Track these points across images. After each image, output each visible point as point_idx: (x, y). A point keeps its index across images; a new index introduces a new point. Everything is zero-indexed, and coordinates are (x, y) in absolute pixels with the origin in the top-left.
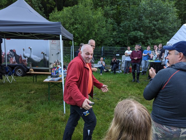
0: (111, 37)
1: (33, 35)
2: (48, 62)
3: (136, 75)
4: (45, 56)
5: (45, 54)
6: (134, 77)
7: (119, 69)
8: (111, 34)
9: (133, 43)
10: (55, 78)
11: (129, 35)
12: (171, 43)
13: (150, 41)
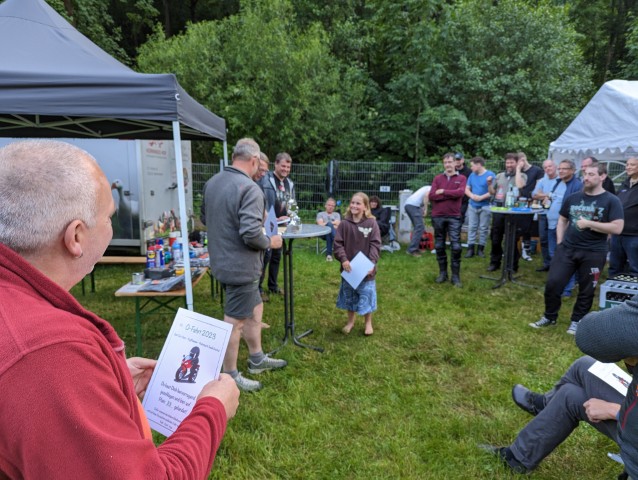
0: (360, 127)
1: (77, 122)
2: (136, 220)
3: (449, 259)
4: (125, 198)
5: (124, 190)
6: (443, 266)
7: (392, 237)
8: (362, 117)
9: (435, 146)
10: (159, 282)
11: (420, 119)
12: (566, 145)
13: (490, 143)
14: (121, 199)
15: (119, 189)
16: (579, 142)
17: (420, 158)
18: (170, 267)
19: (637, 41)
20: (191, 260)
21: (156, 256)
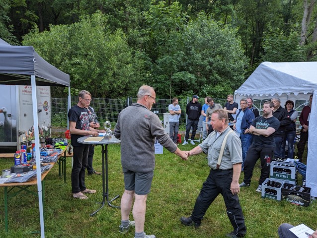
0: (142, 80)
2: (14, 130)
4: (8, 118)
5: (7, 114)
8: (143, 76)
9: (179, 91)
10: (21, 175)
11: (173, 77)
12: (243, 92)
13: (206, 89)
14: (6, 119)
15: (5, 113)
16: (250, 91)
17: (172, 97)
18: (30, 164)
19: (268, 45)
20: (45, 158)
21: (21, 156)
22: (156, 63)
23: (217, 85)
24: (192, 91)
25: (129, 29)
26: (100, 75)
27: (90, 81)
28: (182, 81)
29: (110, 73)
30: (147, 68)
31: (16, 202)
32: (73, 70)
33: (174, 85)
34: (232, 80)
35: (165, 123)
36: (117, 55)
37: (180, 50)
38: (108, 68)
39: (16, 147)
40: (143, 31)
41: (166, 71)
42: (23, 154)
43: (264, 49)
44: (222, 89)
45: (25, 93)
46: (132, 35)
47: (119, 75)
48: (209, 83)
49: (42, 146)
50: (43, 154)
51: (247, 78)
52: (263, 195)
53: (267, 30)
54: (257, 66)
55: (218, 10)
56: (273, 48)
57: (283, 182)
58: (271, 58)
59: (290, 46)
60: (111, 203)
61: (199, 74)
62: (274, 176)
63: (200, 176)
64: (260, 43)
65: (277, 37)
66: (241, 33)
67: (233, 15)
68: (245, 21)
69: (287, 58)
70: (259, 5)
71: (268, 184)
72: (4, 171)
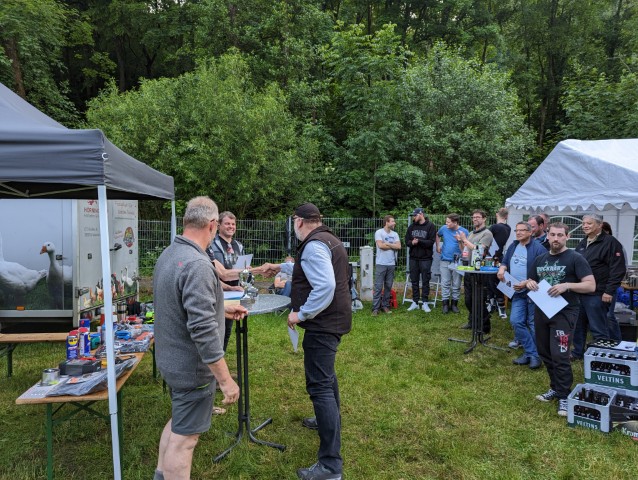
0: (317, 180)
2: (69, 287)
4: (57, 264)
5: (55, 254)
7: (354, 296)
8: (318, 172)
9: (392, 200)
10: (77, 380)
11: (377, 174)
12: (523, 202)
13: (448, 194)
14: (52, 264)
15: (51, 253)
16: (536, 199)
17: (377, 212)
18: (96, 356)
19: (574, 103)
20: (125, 343)
21: (79, 341)
22: (344, 146)
23: (469, 187)
24: (417, 201)
25: (290, 81)
26: (234, 173)
27: (214, 184)
28: (396, 181)
29: (254, 168)
30: (325, 158)
31: (69, 432)
32: (181, 164)
33: (381, 188)
34: (500, 175)
35: (363, 267)
36: (266, 132)
37: (393, 119)
38: (250, 159)
39: (71, 318)
40: (317, 84)
41: (364, 161)
42: (83, 337)
43: (565, 111)
44: (479, 196)
45: (90, 213)
46: (295, 92)
47: (271, 172)
48: (452, 183)
49: (119, 319)
50: (120, 336)
51: (531, 172)
52: (571, 420)
53: (572, 71)
54: (553, 146)
55: (467, 36)
56: (585, 110)
57: (612, 392)
58: (581, 131)
59: (621, 104)
60: (255, 434)
61: (431, 164)
62: (594, 379)
63: (436, 378)
64: (556, 99)
65: (593, 85)
66: (516, 80)
67: (499, 45)
68: (524, 55)
69: (615, 129)
70: (552, 23)
71: (582, 396)
72: (47, 371)
